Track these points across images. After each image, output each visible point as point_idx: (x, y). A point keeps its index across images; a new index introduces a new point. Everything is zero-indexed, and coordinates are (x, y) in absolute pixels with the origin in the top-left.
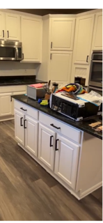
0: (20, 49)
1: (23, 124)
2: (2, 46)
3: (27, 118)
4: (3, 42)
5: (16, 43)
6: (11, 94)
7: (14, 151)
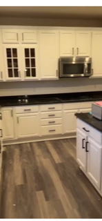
0: (89, 65)
1: (85, 146)
2: (74, 63)
3: (89, 140)
4: (74, 59)
5: (87, 59)
6: (76, 111)
7: (75, 175)
